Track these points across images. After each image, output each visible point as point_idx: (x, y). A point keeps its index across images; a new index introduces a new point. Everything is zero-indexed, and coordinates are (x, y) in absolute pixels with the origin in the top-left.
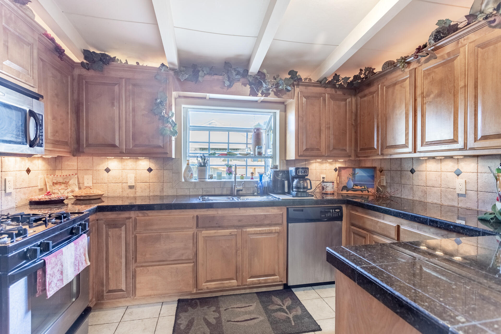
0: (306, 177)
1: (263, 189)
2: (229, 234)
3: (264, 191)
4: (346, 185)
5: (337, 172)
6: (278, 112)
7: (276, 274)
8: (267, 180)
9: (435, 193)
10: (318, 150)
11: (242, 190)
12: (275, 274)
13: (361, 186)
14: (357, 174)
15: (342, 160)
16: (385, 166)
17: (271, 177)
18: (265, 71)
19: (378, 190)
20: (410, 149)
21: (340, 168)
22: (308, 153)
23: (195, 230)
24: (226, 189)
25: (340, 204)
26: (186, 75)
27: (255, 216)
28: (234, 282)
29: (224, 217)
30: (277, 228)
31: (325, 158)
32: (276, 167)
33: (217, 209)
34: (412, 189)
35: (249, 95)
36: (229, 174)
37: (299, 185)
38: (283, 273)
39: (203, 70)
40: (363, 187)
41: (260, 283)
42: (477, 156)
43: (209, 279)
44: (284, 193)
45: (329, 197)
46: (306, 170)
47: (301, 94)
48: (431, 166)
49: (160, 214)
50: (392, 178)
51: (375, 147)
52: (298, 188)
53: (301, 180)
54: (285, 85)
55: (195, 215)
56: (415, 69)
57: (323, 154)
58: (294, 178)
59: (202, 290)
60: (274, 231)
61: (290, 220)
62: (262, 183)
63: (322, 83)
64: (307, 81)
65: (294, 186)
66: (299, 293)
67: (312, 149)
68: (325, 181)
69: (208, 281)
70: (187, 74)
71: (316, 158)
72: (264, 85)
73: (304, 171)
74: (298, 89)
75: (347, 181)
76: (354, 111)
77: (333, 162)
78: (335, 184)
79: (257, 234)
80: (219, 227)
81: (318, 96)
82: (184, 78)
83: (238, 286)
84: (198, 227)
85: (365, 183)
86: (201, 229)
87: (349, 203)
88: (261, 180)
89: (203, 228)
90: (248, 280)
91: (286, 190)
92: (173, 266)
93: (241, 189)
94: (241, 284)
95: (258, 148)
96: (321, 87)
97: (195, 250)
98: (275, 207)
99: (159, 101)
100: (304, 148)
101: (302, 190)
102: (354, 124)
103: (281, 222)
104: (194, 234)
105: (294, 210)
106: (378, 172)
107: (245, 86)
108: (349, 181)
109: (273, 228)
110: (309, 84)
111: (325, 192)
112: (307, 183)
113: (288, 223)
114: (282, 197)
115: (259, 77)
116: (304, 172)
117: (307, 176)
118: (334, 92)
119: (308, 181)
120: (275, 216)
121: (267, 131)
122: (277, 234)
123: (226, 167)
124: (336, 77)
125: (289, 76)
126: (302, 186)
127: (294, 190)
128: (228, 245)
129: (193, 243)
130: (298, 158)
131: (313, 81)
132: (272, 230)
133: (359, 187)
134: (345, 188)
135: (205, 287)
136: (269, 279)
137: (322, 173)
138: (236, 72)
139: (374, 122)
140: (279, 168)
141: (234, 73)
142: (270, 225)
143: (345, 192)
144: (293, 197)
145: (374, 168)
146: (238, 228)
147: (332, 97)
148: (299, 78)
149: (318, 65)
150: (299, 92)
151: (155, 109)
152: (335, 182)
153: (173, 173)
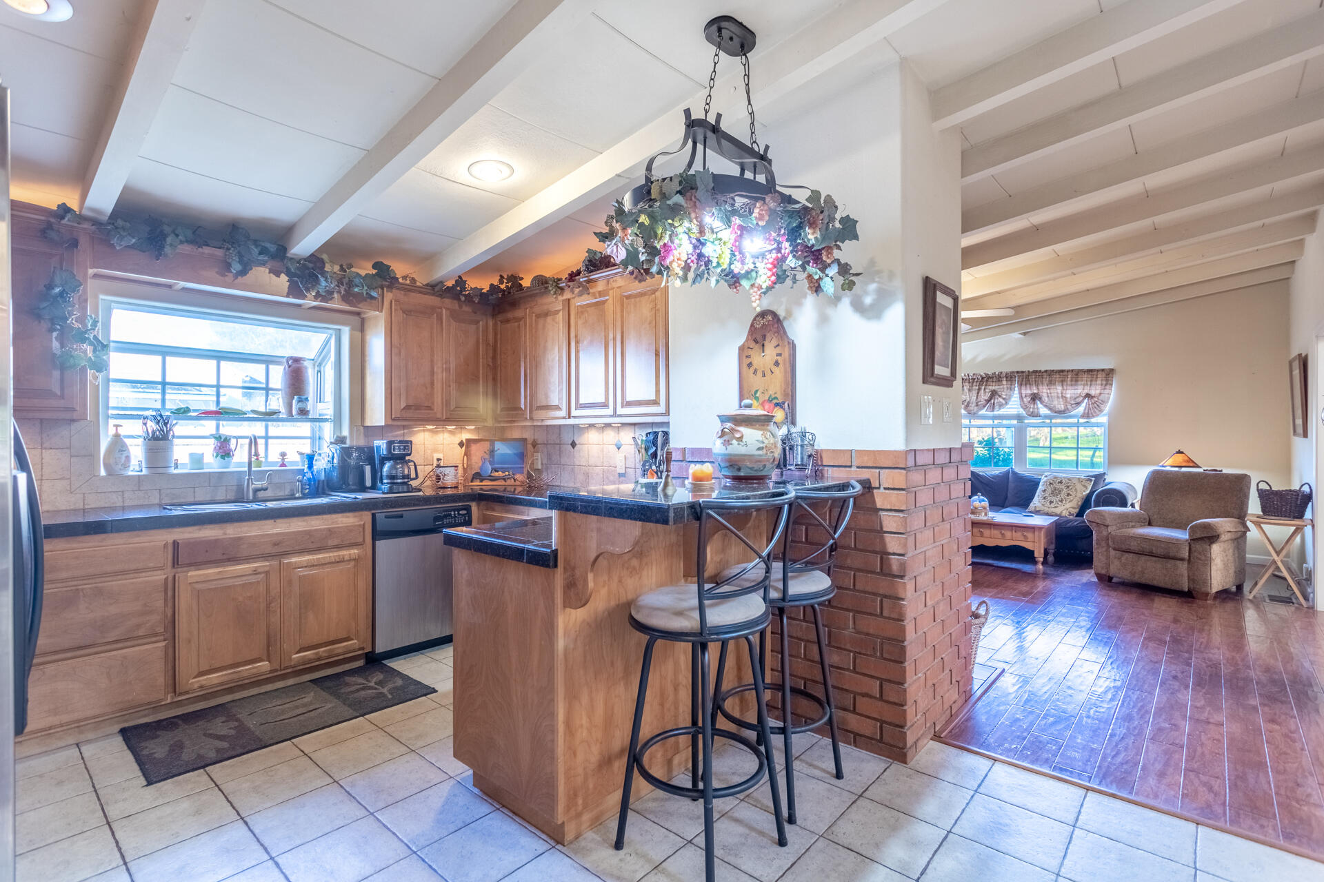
0: (407, 458)
1: (314, 483)
2: (251, 572)
3: (318, 488)
4: (479, 471)
5: (464, 448)
6: (346, 331)
7: (352, 637)
8: (325, 466)
9: (597, 474)
10: (429, 408)
11: (265, 489)
12: (349, 637)
13: (503, 472)
14: (498, 452)
15: (473, 427)
16: (540, 438)
17: (335, 461)
18: (325, 257)
19: (529, 476)
20: (563, 413)
21: (468, 441)
22: (409, 414)
23: (169, 572)
24: (224, 488)
25: (467, 501)
26: (130, 238)
27: (309, 533)
28: (264, 666)
29: (240, 539)
30: (354, 552)
31: (442, 423)
32: (340, 440)
33: (224, 525)
34: (573, 470)
35: (285, 294)
36: (223, 457)
37: (394, 472)
38: (365, 633)
39: (176, 232)
40: (507, 473)
41: (319, 659)
42: (635, 424)
43: (204, 667)
44: (363, 489)
45: (449, 492)
46: (407, 445)
47: (396, 305)
48: (592, 437)
49: (75, 545)
50: (549, 456)
51: (523, 407)
52: (392, 477)
53: (398, 464)
54: (366, 288)
55: (170, 541)
56: (569, 300)
57: (439, 416)
58: (383, 460)
59: (187, 693)
60: (347, 558)
61: (377, 534)
62: (312, 473)
63: (435, 288)
64: (408, 282)
65: (385, 474)
66: (398, 664)
67: (418, 407)
68: (442, 465)
69: (201, 674)
70: (133, 237)
71: (424, 423)
72: (323, 283)
73: (405, 447)
74: (390, 294)
75: (480, 464)
76: (491, 343)
77: (457, 431)
78: (460, 471)
79: (313, 566)
80: (229, 560)
81: (428, 311)
82: (124, 243)
83: (271, 671)
84: (178, 564)
85: (510, 466)
86: (185, 569)
87: (481, 498)
88: (310, 466)
89: (190, 565)
90: (294, 656)
91: (368, 483)
92: (113, 653)
93: (265, 486)
94: (278, 667)
95: (299, 401)
96: (433, 295)
97: (169, 614)
98: (348, 514)
99: (57, 290)
100: (403, 405)
101: (399, 481)
102: (491, 364)
103: (361, 540)
104: (166, 579)
105: (386, 517)
106: (530, 447)
107: (278, 276)
108: (483, 463)
109: (346, 553)
110: (411, 287)
111: (442, 485)
112: (409, 468)
113: (374, 539)
114: (361, 496)
115: (311, 265)
116: (404, 450)
117: (409, 455)
118: (457, 307)
119: (411, 464)
120: (349, 529)
121: (317, 364)
122: (352, 563)
123: (212, 441)
124: (460, 282)
125: (374, 272)
126: (400, 474)
127: (385, 481)
128: (248, 594)
129: (166, 600)
130: (390, 423)
131: (418, 284)
132: (344, 556)
133: (500, 474)
134: (478, 476)
135: (196, 686)
136: (338, 648)
137: (435, 450)
138: (260, 248)
139: (520, 366)
140: (348, 442)
141: (256, 251)
142: (338, 547)
143: (477, 483)
144: (384, 493)
145: (524, 440)
146: (270, 558)
147: (453, 315)
148: (392, 275)
149: (428, 259)
150: (393, 302)
151: (44, 308)
152: (460, 466)
153: (71, 456)
